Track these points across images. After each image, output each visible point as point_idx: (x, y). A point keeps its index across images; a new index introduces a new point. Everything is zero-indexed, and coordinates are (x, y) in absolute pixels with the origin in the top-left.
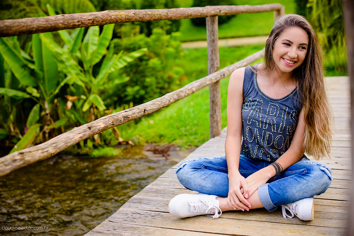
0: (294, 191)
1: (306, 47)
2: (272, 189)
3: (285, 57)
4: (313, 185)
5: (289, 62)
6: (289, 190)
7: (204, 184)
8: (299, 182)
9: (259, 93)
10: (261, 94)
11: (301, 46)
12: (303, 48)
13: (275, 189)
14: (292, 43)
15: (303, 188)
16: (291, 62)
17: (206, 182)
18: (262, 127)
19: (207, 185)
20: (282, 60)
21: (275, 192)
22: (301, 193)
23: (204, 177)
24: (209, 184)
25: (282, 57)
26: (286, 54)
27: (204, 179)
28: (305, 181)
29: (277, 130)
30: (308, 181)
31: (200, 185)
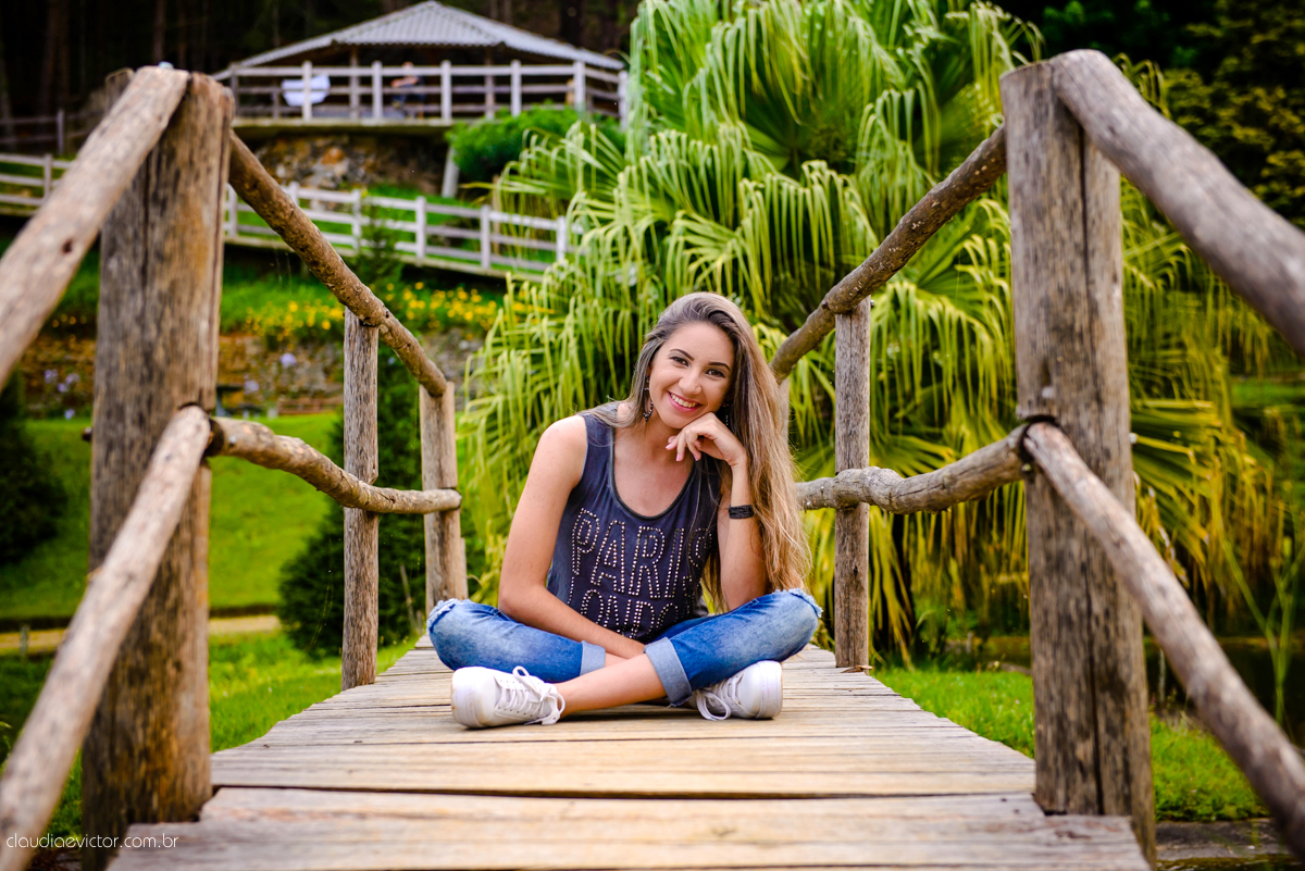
0: (738, 642)
1: (727, 372)
2: (683, 645)
3: (674, 390)
4: (782, 623)
5: (681, 402)
6: (724, 641)
7: (507, 648)
8: (748, 621)
9: (616, 502)
10: (619, 506)
11: (712, 369)
12: (718, 373)
13: (690, 644)
14: (692, 359)
15: (759, 632)
16: (686, 404)
17: (511, 642)
18: (626, 589)
19: (513, 650)
20: (667, 396)
21: (691, 651)
22: (755, 645)
23: (506, 631)
24: (519, 649)
25: (667, 390)
26: (676, 382)
27: (506, 635)
28: (761, 618)
29: (662, 594)
30: (770, 616)
31: (497, 650)
